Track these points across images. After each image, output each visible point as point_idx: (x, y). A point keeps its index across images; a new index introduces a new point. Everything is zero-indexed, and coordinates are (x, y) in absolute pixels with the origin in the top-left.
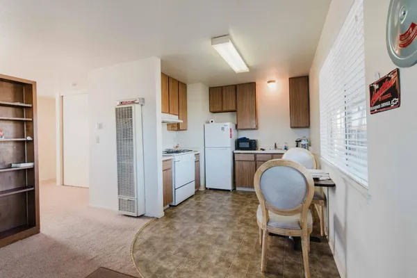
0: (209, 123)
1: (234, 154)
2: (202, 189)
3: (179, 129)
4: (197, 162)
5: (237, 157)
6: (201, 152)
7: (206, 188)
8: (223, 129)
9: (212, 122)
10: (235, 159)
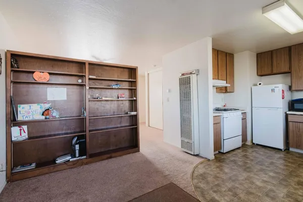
0: (256, 85)
1: (287, 116)
2: (249, 143)
3: (226, 92)
4: (244, 119)
5: (290, 119)
6: (248, 111)
7: (254, 144)
8: (273, 90)
9: (260, 84)
10: (289, 120)
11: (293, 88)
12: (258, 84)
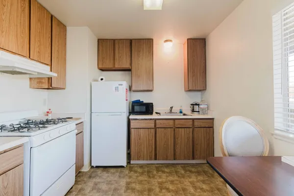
0: (97, 81)
1: (129, 121)
2: (86, 169)
3: (50, 87)
4: (80, 133)
5: (133, 125)
6: (86, 119)
7: (92, 167)
8: (117, 89)
9: (102, 79)
10: (132, 127)
11: (133, 88)
12: (100, 79)
